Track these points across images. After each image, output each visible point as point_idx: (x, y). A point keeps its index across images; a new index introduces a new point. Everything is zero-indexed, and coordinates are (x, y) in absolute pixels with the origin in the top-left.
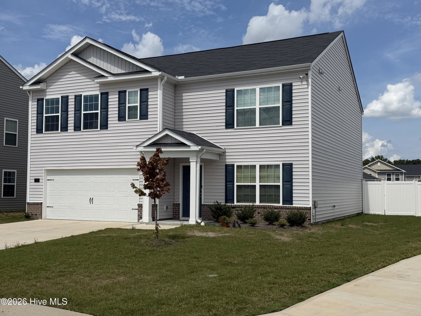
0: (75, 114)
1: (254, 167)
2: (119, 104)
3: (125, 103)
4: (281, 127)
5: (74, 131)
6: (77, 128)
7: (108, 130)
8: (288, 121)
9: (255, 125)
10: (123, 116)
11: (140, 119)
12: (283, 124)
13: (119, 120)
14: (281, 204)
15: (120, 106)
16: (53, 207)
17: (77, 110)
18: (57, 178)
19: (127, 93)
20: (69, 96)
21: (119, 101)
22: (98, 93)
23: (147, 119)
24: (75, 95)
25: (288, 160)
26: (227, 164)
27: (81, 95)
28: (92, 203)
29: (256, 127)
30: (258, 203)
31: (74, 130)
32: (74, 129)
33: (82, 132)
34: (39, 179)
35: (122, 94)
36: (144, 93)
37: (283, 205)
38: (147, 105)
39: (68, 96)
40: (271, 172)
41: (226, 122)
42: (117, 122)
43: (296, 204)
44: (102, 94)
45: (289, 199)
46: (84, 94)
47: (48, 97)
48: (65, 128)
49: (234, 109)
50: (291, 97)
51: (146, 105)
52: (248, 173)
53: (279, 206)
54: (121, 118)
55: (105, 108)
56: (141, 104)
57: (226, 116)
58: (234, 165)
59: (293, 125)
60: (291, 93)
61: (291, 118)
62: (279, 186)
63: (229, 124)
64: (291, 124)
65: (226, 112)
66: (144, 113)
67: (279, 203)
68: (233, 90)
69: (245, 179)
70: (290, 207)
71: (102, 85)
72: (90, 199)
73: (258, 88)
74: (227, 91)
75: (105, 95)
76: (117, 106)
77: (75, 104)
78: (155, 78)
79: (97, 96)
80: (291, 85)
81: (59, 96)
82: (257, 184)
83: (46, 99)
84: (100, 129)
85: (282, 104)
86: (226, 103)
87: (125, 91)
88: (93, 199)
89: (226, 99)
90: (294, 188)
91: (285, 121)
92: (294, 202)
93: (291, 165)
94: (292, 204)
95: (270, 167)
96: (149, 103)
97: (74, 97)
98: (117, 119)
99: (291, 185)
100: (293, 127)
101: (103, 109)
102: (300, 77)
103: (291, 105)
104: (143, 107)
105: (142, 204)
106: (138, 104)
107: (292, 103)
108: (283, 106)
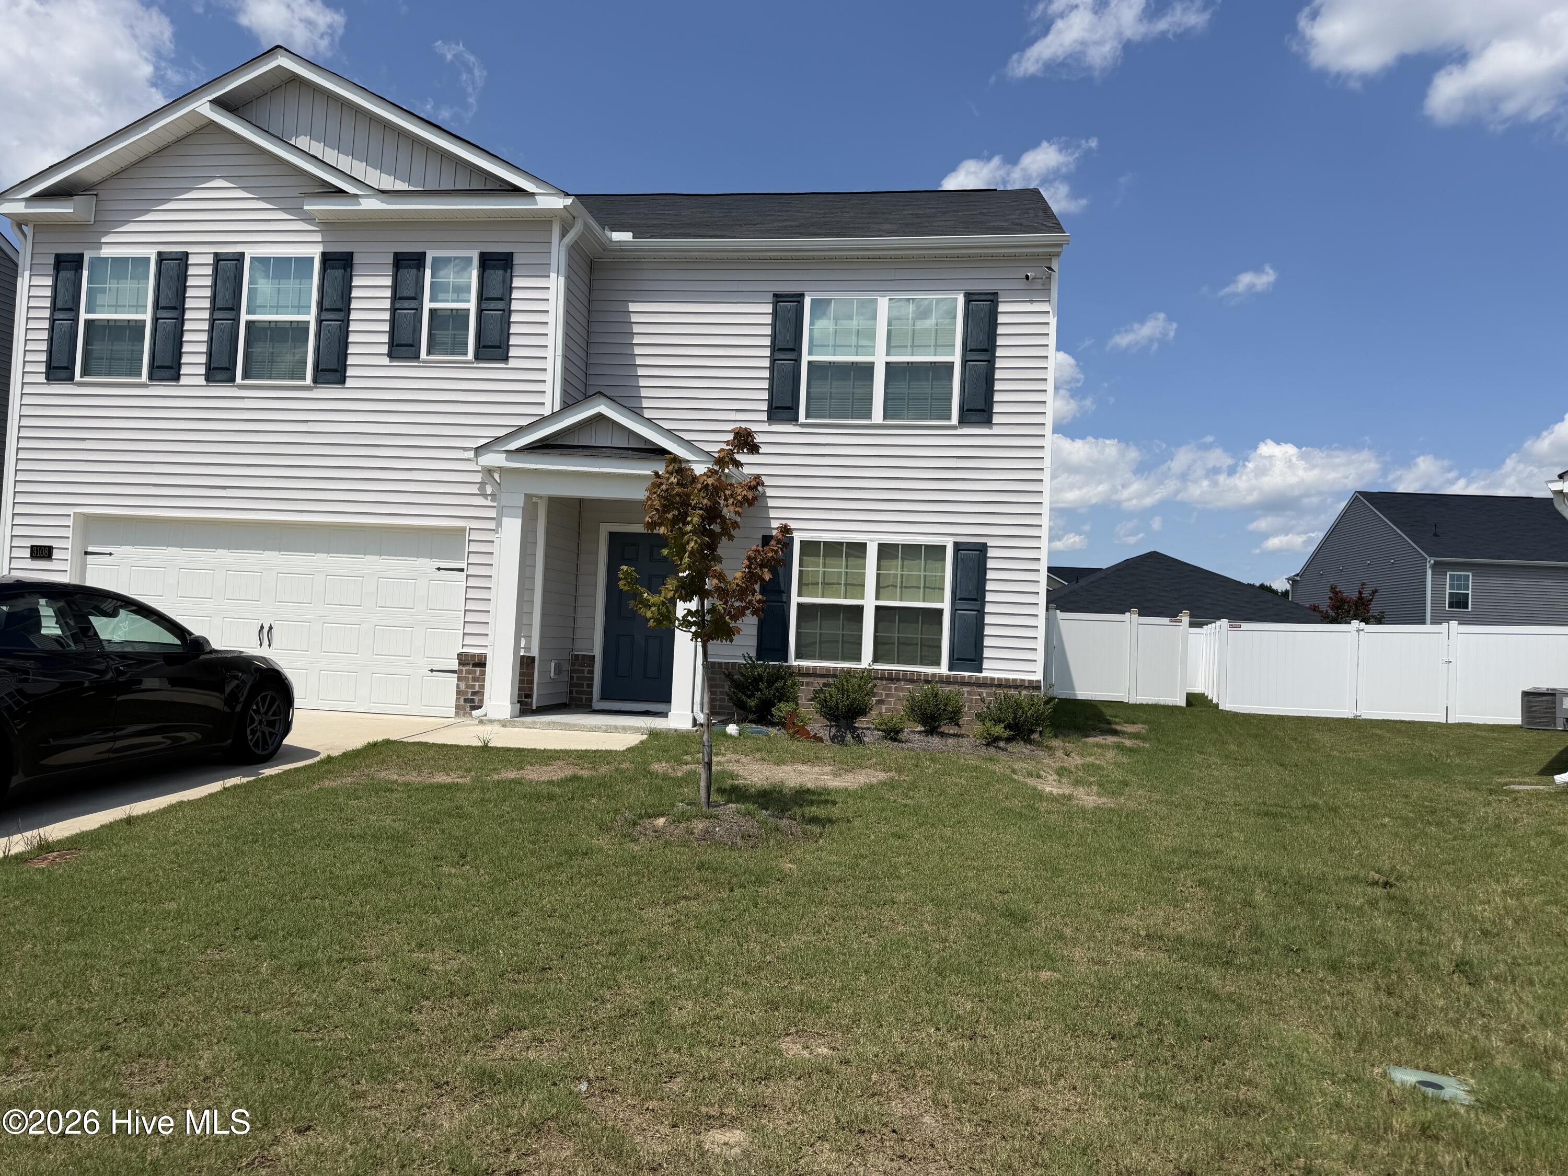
0: (212, 321)
1: (862, 547)
2: (395, 298)
3: (418, 297)
4: (953, 427)
5: (204, 383)
6: (218, 370)
7: (346, 386)
8: (979, 410)
9: (869, 416)
10: (410, 342)
11: (477, 358)
12: (964, 420)
13: (391, 355)
14: (943, 669)
15: (398, 305)
17: (224, 306)
19: (428, 263)
20: (190, 256)
21: (396, 288)
22: (315, 252)
23: (506, 359)
24: (216, 254)
25: (971, 533)
26: (768, 534)
27: (242, 254)
28: (270, 645)
29: (873, 422)
30: (867, 662)
31: (207, 380)
32: (206, 375)
33: (241, 387)
34: (50, 549)
35: (407, 265)
36: (497, 266)
37: (949, 670)
38: (508, 312)
39: (186, 254)
40: (917, 570)
41: (770, 401)
42: (386, 361)
43: (992, 669)
44: (327, 258)
45: (970, 652)
46: (250, 252)
47: (101, 252)
48: (169, 368)
49: (798, 361)
50: (993, 336)
51: (503, 310)
52: (839, 568)
53: (940, 676)
54: (401, 348)
55: (338, 307)
56: (484, 306)
57: (771, 379)
58: (791, 538)
59: (994, 426)
60: (994, 325)
61: (990, 402)
62: (940, 612)
63: (781, 409)
64: (988, 422)
65: (772, 369)
66: (492, 338)
67: (938, 663)
68: (800, 299)
69: (828, 586)
70: (975, 677)
71: (329, 225)
72: (262, 627)
73: (883, 299)
74: (778, 299)
75: (339, 264)
76: (387, 304)
77: (214, 287)
78: (543, 221)
79: (304, 263)
80: (992, 299)
81: (151, 253)
82: (869, 603)
83: (92, 260)
84: (315, 381)
85: (963, 355)
86: (774, 337)
87: (421, 256)
88: (271, 628)
89: (774, 325)
90: (988, 619)
91: (968, 410)
92: (986, 664)
93: (982, 549)
94: (980, 670)
95: (911, 551)
96: (515, 306)
97: (210, 260)
98: (385, 349)
99: (978, 611)
100: (996, 430)
101: (327, 310)
102: (1027, 277)
103: (991, 362)
104: (492, 315)
105: (473, 656)
106: (472, 306)
107: (994, 357)
108: (965, 362)
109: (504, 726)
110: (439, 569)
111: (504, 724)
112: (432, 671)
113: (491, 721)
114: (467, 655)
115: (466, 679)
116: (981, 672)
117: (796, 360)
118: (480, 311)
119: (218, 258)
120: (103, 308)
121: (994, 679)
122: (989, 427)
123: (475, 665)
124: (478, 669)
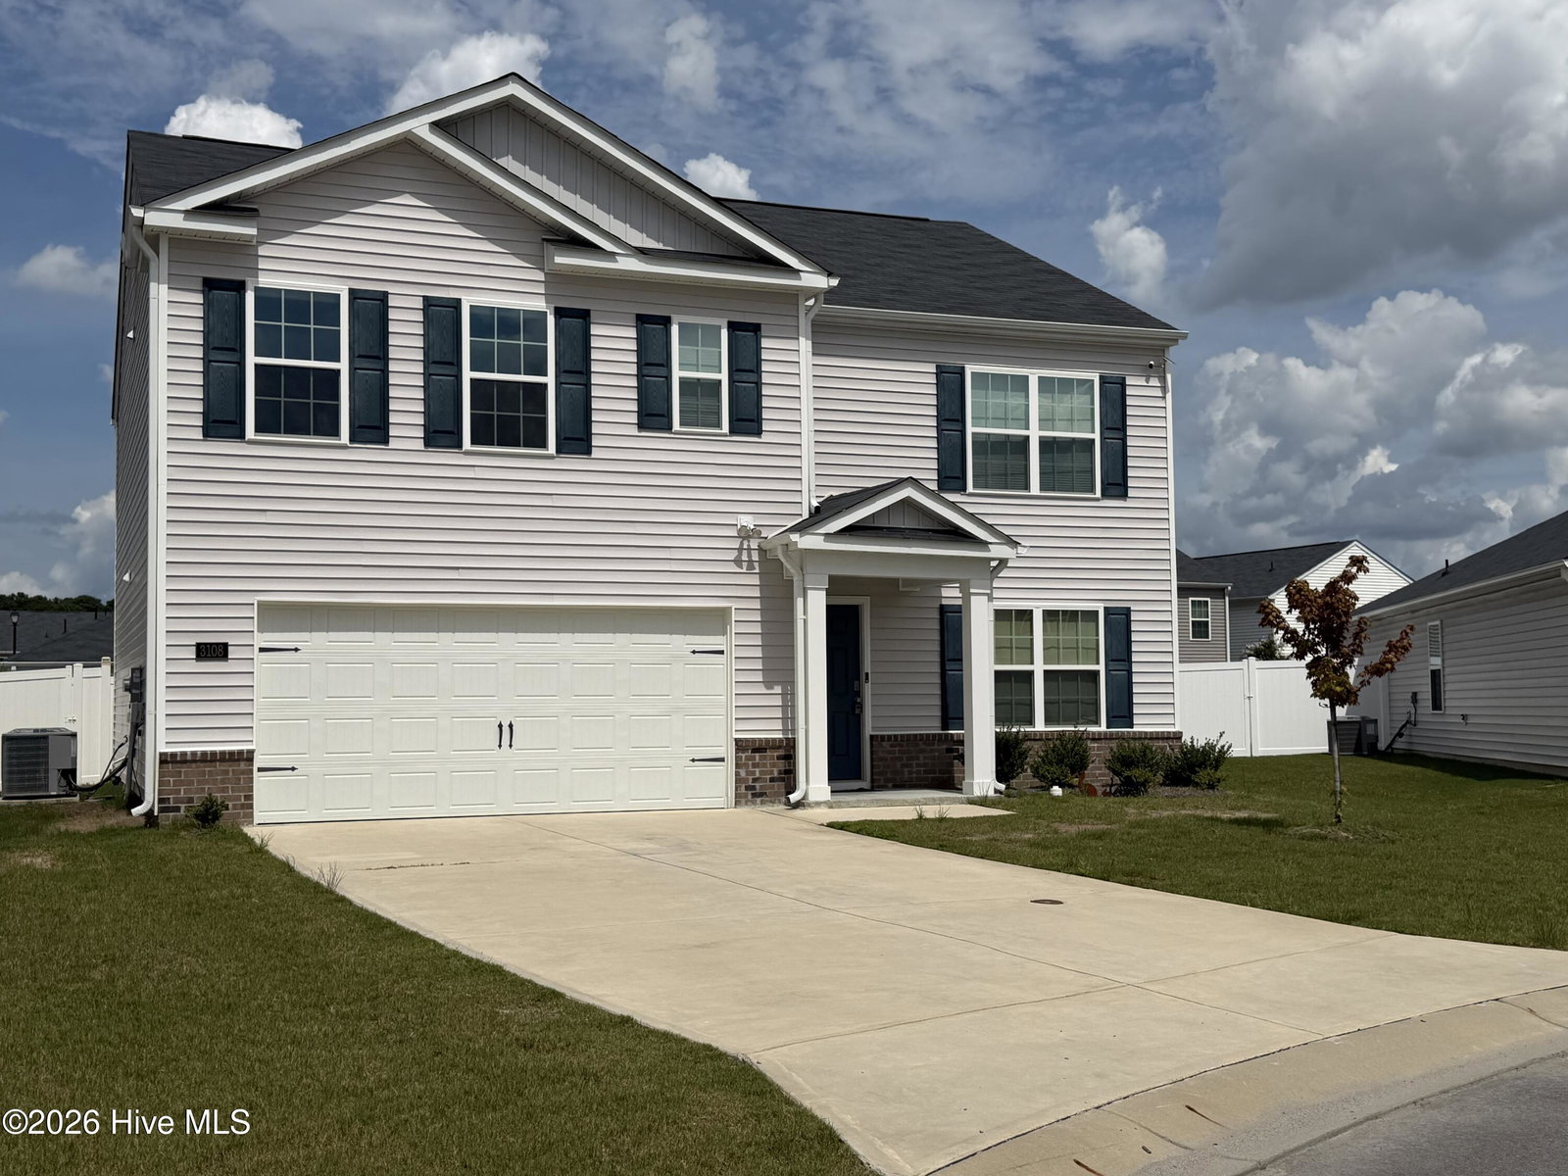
0: (427, 375)
1: (1028, 614)
2: (640, 364)
3: (667, 364)
4: (1097, 500)
5: (424, 448)
6: (440, 433)
7: (593, 456)
8: (1117, 486)
9: (1027, 487)
10: (662, 412)
11: (733, 431)
12: (1105, 495)
13: (641, 426)
14: (1103, 728)
15: (645, 372)
16: (293, 769)
17: (440, 359)
18: (315, 642)
19: (675, 329)
20: (390, 296)
21: (639, 352)
22: (548, 306)
23: (759, 432)
24: (425, 298)
25: (1119, 598)
26: (943, 603)
27: (459, 301)
28: (511, 746)
29: (1031, 493)
30: (1040, 725)
31: (427, 444)
32: (424, 438)
33: (468, 453)
34: (225, 646)
35: (651, 330)
36: (746, 337)
37: (1108, 728)
38: (758, 384)
39: (386, 294)
40: (1080, 632)
41: (940, 470)
42: (634, 431)
43: (1142, 725)
44: (562, 313)
45: (1122, 712)
46: (469, 300)
47: (266, 281)
48: (373, 428)
49: (963, 432)
50: (1124, 416)
51: (755, 383)
52: (1010, 635)
53: (1100, 733)
54: (652, 416)
55: (577, 368)
56: (736, 378)
57: (940, 449)
59: (1129, 499)
60: (1124, 406)
61: (1125, 477)
62: (1096, 673)
63: (950, 478)
64: (1124, 495)
65: (939, 438)
66: (746, 411)
67: (1097, 722)
68: (961, 372)
70: (1128, 732)
72: (500, 726)
73: (1034, 375)
74: (941, 371)
75: (576, 323)
76: (633, 370)
77: (426, 336)
78: (793, 296)
79: (536, 321)
80: (1122, 383)
81: (340, 289)
82: (1039, 668)
83: (257, 290)
84: (559, 451)
85: (1102, 433)
86: (939, 407)
87: (666, 322)
88: (511, 726)
89: (939, 395)
90: (1135, 679)
91: (1108, 485)
92: (1136, 720)
93: (1127, 612)
94: (1131, 726)
95: (1072, 616)
96: (765, 378)
97: (419, 304)
98: (634, 419)
99: (1127, 671)
100: (1128, 503)
101: (565, 371)
102: (1150, 365)
103: (1124, 440)
104: (743, 387)
105: (754, 740)
106: (724, 377)
107: (1125, 436)
108: (1103, 438)
109: (831, 807)
110: (694, 652)
111: (830, 805)
112: (693, 760)
113: (818, 804)
114: (746, 741)
115: (745, 765)
116: (1133, 727)
118: (731, 381)
119: (429, 302)
121: (1146, 733)
122: (1126, 500)
123: (755, 750)
124: (757, 755)
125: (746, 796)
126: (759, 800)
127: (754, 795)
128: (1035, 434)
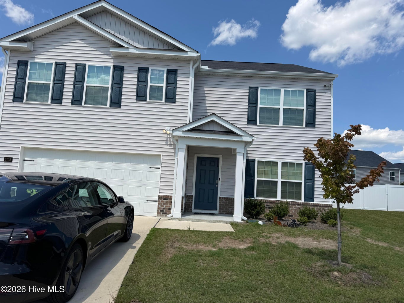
0: (74, 85)
1: (277, 163)
2: (138, 81)
3: (146, 81)
4: (304, 128)
5: (71, 105)
6: (76, 101)
7: (121, 108)
8: (311, 124)
9: (278, 124)
10: (144, 96)
11: (166, 101)
12: (307, 126)
13: (137, 100)
14: (303, 201)
15: (139, 84)
17: (79, 80)
19: (150, 71)
20: (67, 64)
21: (138, 78)
22: (111, 65)
23: (175, 102)
24: (76, 64)
27: (86, 64)
29: (280, 126)
30: (279, 198)
31: (72, 104)
32: (71, 102)
33: (84, 107)
34: (11, 158)
35: (143, 71)
36: (172, 73)
37: (304, 201)
38: (176, 88)
39: (65, 63)
40: (294, 170)
41: (248, 118)
42: (135, 101)
43: (317, 201)
44: (115, 67)
45: (310, 196)
46: (88, 64)
48: (57, 99)
49: (256, 107)
50: (315, 102)
51: (174, 87)
52: (270, 169)
53: (300, 203)
54: (141, 96)
55: (119, 83)
56: (168, 85)
57: (248, 112)
58: (255, 160)
59: (316, 128)
60: (315, 99)
61: (314, 121)
62: (301, 183)
63: (252, 121)
64: (314, 127)
65: (248, 109)
66: (171, 96)
67: (300, 199)
68: (257, 88)
69: (266, 174)
70: (311, 203)
71: (116, 57)
73: (282, 90)
74: (250, 88)
75: (119, 70)
76: (136, 83)
77: (75, 74)
78: (187, 60)
79: (108, 69)
80: (314, 91)
81: (53, 62)
82: (279, 180)
83: (31, 63)
84: (110, 106)
85: (306, 107)
86: (249, 99)
87: (147, 69)
89: (249, 96)
90: (315, 186)
91: (308, 123)
92: (315, 199)
93: (313, 164)
94: (314, 201)
95: (292, 164)
96: (178, 86)
97: (74, 65)
98: (135, 97)
99: (313, 183)
100: (316, 129)
101: (115, 84)
102: (325, 86)
103: (315, 109)
104: (171, 88)
105: (164, 196)
106: (164, 85)
107: (315, 108)
108: (307, 109)
109: (180, 220)
110: (150, 168)
112: (147, 201)
114: (162, 196)
115: (161, 204)
116: (314, 202)
117: (256, 106)
118: (167, 87)
119: (77, 65)
120: (34, 79)
121: (318, 204)
122: (315, 129)
123: (164, 199)
124: (165, 201)
125: (160, 213)
126: (164, 215)
127: (163, 213)
128: (282, 107)
